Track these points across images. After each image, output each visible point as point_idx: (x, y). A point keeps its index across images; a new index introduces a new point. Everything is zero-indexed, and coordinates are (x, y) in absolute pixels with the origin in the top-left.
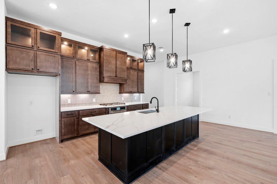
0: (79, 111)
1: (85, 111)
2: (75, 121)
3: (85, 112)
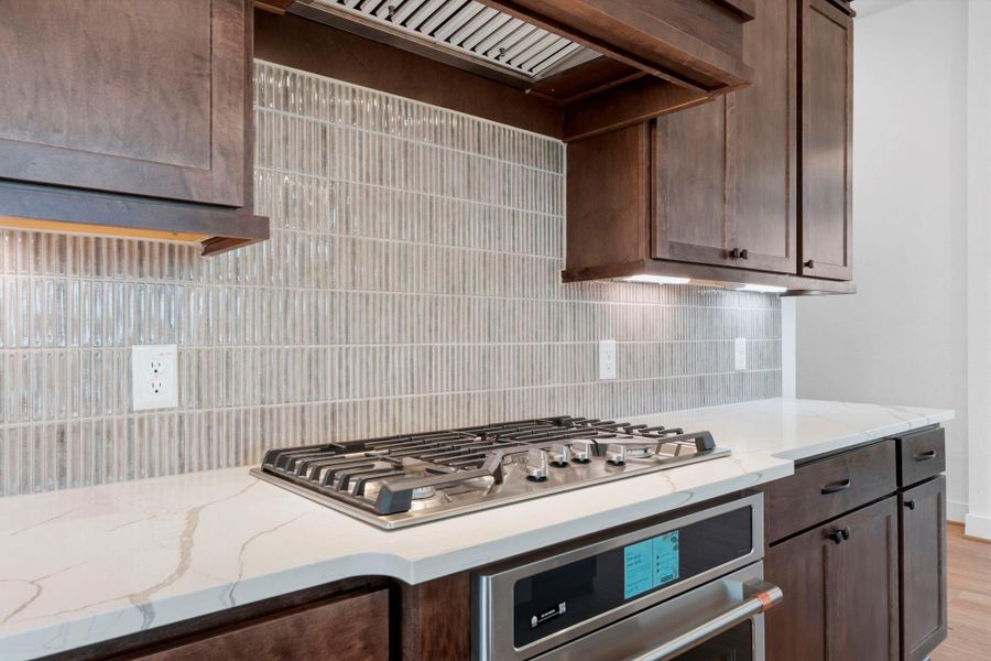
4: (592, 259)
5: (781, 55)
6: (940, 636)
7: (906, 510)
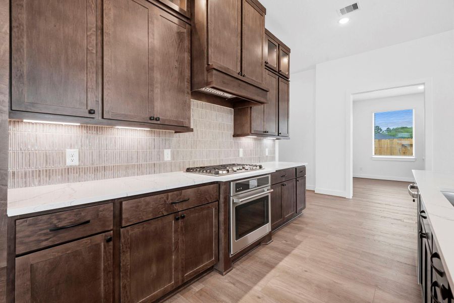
0: (117, 203)
1: (148, 199)
2: (96, 257)
3: (148, 204)
4: (239, 133)
5: (275, 91)
6: (304, 207)
7: (297, 182)
